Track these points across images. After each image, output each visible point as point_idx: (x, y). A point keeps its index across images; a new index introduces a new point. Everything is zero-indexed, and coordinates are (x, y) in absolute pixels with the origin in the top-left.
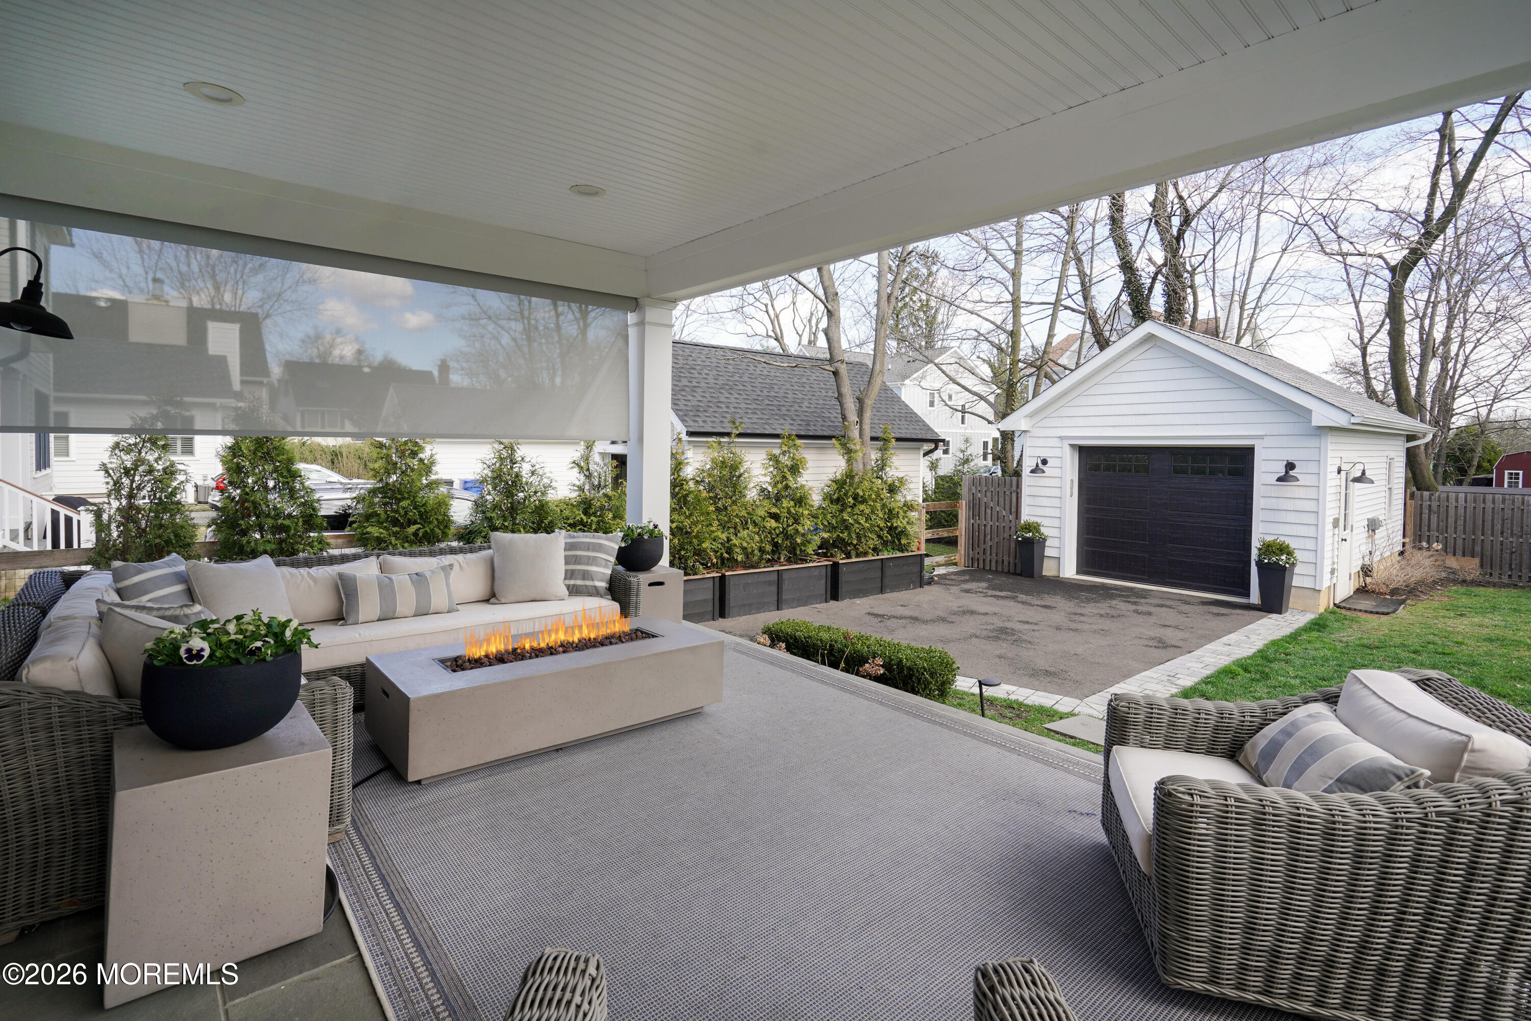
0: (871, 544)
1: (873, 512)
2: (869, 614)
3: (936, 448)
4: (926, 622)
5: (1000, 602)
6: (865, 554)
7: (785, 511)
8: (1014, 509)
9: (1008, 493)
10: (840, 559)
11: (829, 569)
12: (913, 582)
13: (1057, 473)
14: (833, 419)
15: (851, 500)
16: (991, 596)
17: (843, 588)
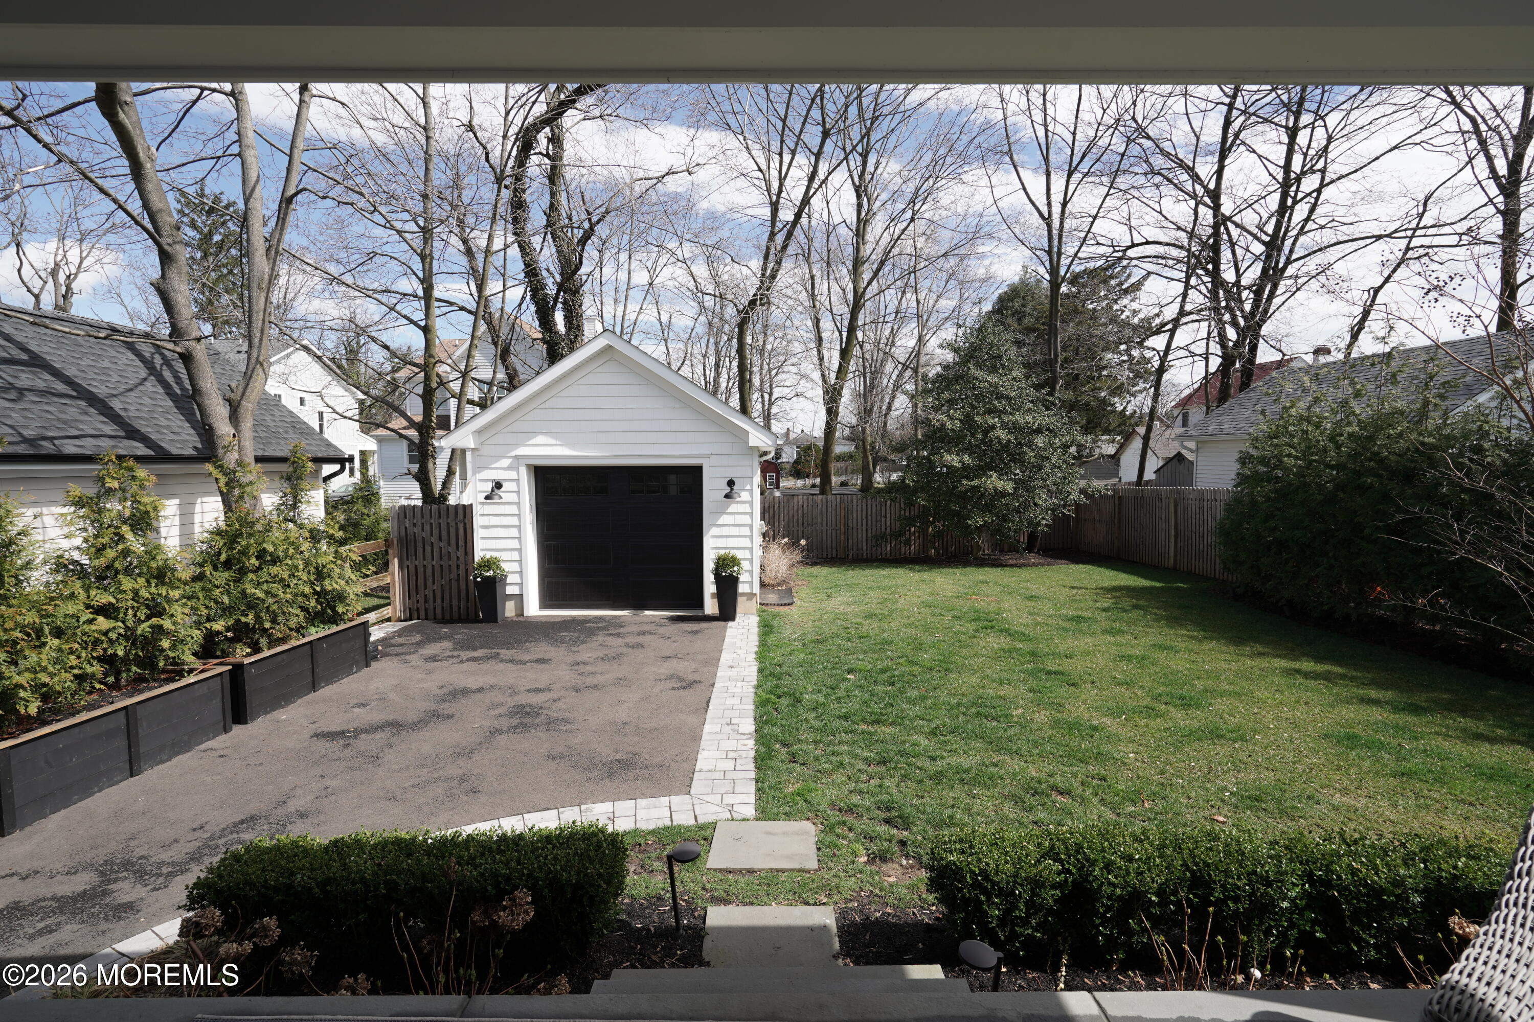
0: (293, 623)
1: (292, 575)
2: (317, 735)
3: (342, 470)
4: (415, 726)
5: (485, 666)
6: (284, 640)
7: (130, 595)
8: (461, 543)
9: (453, 524)
10: (241, 654)
11: (227, 679)
12: (356, 663)
13: (513, 498)
14: (177, 430)
15: (254, 561)
16: (468, 660)
17: (252, 699)
